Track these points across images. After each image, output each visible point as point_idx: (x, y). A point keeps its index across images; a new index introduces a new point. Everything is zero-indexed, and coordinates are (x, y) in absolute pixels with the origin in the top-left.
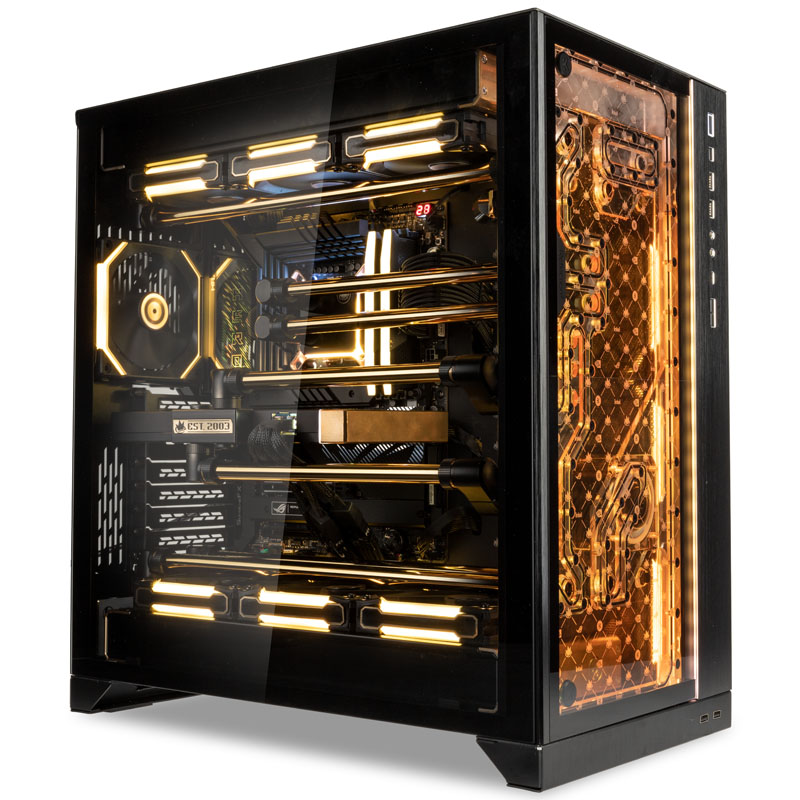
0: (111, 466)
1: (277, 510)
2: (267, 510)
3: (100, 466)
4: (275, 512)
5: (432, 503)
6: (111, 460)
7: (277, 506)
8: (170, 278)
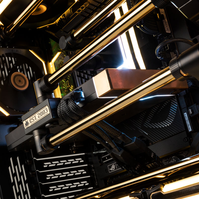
0: (16, 167)
1: (111, 169)
2: (107, 170)
3: (9, 168)
4: (110, 171)
5: (190, 130)
6: (15, 163)
7: (110, 167)
8: (30, 68)
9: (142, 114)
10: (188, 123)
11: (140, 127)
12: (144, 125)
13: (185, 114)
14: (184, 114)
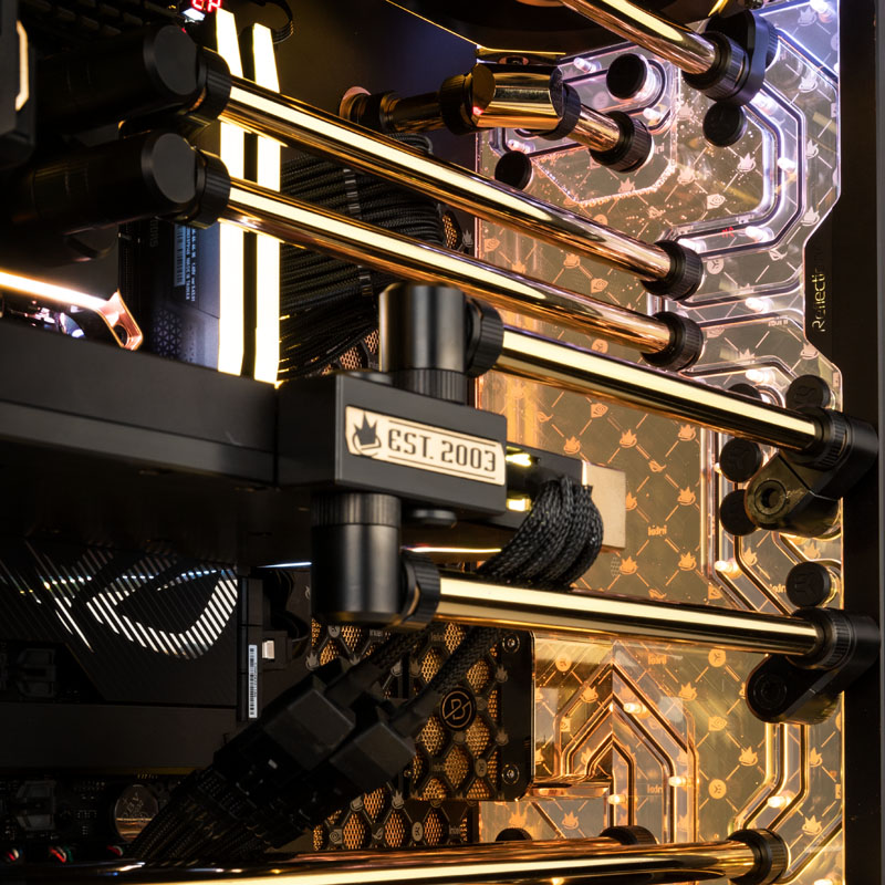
5: (253, 713)
9: (91, 553)
10: (253, 685)
11: (70, 605)
12: (88, 604)
13: (252, 650)
14: (251, 647)
